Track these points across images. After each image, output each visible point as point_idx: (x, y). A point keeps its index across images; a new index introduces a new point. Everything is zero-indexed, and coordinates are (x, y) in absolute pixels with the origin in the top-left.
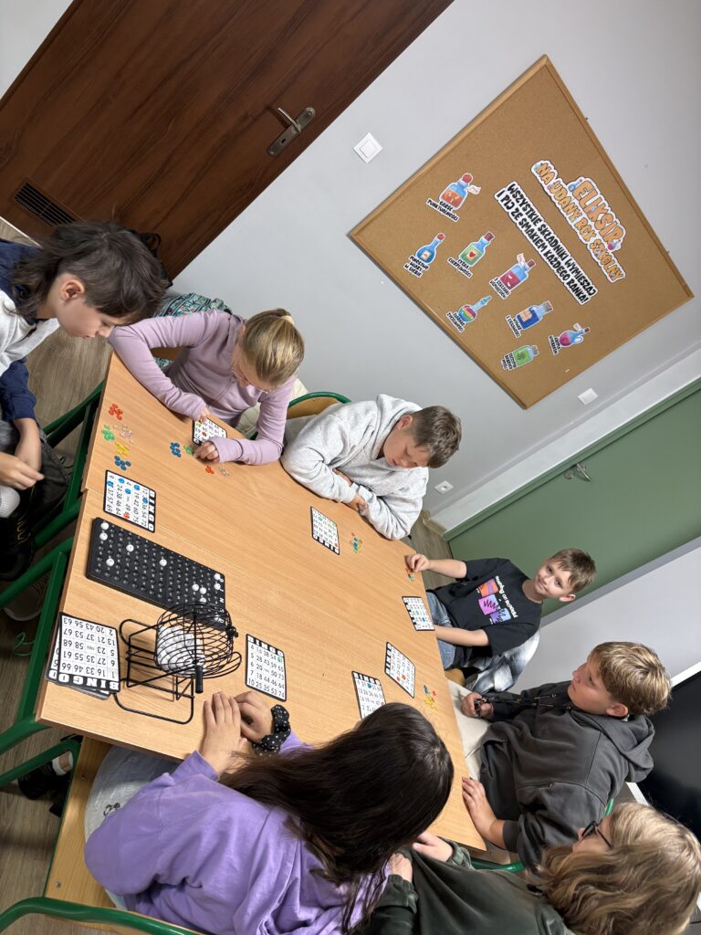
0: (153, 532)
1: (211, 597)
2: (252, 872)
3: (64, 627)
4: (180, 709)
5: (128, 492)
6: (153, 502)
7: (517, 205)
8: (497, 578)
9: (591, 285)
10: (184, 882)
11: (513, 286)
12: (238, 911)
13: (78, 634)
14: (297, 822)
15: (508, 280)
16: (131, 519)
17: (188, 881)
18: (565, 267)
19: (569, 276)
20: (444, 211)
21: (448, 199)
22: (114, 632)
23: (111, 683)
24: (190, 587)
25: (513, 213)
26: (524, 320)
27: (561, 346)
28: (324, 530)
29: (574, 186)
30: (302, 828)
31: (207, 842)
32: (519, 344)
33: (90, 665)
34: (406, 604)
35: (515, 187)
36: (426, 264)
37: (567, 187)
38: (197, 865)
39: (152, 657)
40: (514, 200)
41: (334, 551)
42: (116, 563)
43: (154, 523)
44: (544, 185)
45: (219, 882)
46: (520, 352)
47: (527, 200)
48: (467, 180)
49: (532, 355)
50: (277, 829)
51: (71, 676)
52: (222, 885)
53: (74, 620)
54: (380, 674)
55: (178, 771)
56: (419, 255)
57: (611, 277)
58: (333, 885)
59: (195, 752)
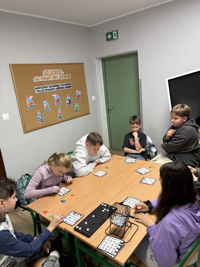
0: (84, 216)
1: (107, 208)
2: (184, 222)
3: (101, 248)
4: (134, 228)
5: (70, 218)
6: (75, 213)
7: (41, 89)
8: (130, 139)
9: (69, 83)
10: (180, 242)
11: (59, 101)
12: (192, 230)
13: (105, 246)
14: (176, 206)
15: (57, 101)
16: (78, 220)
17: (180, 240)
18: (61, 86)
19: (64, 87)
20: (32, 107)
21: (30, 104)
22: (107, 236)
23: (121, 242)
24: (103, 212)
25: (42, 91)
26: (69, 102)
27: (79, 98)
28: (100, 174)
29: (44, 74)
30: (178, 205)
31: (173, 231)
32: (74, 107)
33: (114, 246)
34: (127, 163)
35: (36, 88)
36: (42, 118)
37: (43, 76)
38: (177, 236)
39: (119, 228)
40: (39, 90)
41: (107, 174)
42: (89, 228)
43: (81, 215)
44: (39, 81)
45: (184, 232)
46: (76, 108)
47: (41, 86)
48: (28, 98)
49: (78, 105)
50: (176, 212)
51: (115, 252)
52: (185, 232)
53: (100, 245)
54: (143, 176)
55: (150, 235)
56: (39, 119)
57: (69, 78)
58: (195, 204)
59: (147, 228)
